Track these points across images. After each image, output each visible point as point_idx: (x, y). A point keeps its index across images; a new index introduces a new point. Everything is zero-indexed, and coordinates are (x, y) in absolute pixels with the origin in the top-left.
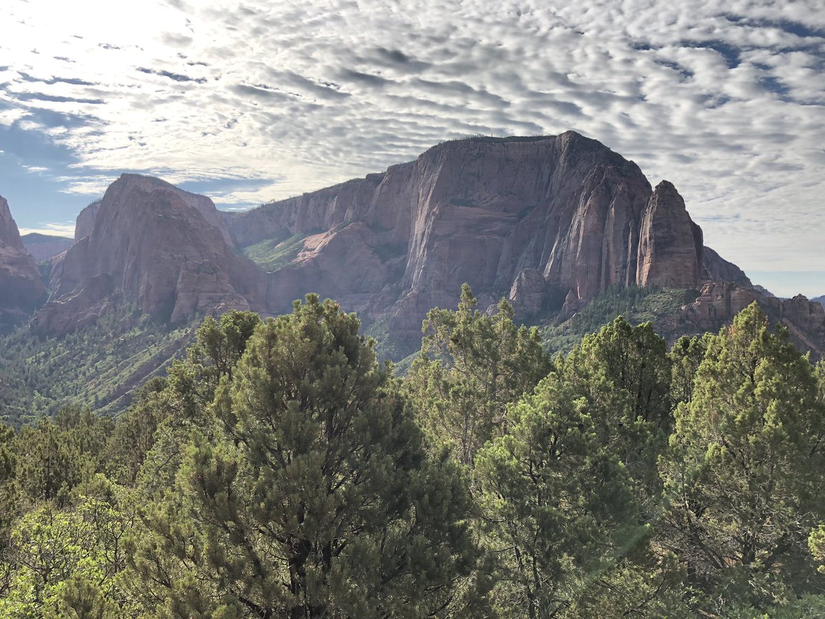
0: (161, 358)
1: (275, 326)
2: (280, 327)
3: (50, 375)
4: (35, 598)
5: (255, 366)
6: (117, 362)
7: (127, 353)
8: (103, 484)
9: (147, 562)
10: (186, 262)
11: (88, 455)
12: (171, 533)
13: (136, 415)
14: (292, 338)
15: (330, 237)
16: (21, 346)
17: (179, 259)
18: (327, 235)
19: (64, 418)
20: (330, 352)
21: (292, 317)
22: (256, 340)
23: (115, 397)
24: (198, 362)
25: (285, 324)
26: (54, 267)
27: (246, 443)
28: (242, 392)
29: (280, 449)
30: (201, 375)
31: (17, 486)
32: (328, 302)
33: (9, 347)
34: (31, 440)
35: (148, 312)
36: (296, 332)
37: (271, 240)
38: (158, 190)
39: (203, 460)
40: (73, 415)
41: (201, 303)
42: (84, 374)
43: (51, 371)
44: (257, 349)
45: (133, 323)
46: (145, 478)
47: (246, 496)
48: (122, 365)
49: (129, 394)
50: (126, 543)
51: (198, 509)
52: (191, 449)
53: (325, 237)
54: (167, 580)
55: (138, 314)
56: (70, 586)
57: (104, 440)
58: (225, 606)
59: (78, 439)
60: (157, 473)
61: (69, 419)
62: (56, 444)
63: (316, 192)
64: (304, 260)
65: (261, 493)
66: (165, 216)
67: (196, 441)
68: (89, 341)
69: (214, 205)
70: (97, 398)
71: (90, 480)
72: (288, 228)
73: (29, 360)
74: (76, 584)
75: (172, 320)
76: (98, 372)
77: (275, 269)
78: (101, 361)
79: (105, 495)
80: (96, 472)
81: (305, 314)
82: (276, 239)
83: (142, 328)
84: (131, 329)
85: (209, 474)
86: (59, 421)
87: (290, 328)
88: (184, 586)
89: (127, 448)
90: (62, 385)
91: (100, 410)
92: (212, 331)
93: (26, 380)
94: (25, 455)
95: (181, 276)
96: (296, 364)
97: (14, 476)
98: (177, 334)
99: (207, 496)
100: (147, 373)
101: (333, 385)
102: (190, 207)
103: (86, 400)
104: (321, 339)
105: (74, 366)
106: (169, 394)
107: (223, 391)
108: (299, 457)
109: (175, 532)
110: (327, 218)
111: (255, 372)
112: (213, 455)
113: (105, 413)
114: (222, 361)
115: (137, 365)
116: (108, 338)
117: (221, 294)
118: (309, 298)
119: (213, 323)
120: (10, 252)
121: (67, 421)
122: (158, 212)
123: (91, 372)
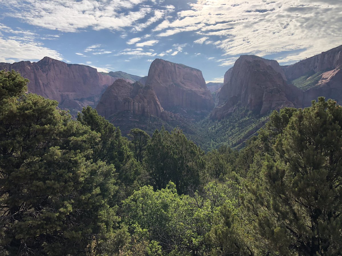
0: (257, 129)
1: (303, 112)
2: (305, 112)
3: (216, 134)
4: (211, 211)
5: (293, 130)
6: (239, 130)
7: (243, 126)
8: (235, 175)
9: (249, 205)
10: (266, 89)
11: (230, 164)
12: (258, 195)
13: (246, 150)
14: (311, 118)
15: (336, 72)
16: (207, 124)
17: (264, 88)
18: (335, 71)
19: (221, 150)
20: (331, 124)
21: (311, 108)
22: (294, 119)
23: (239, 143)
24: (270, 129)
25: (307, 111)
26: (217, 94)
27: (290, 163)
28: (287, 140)
29: (305, 167)
30: (272, 135)
31: (206, 172)
32: (330, 101)
33: (203, 124)
34: (210, 157)
35: (251, 110)
36: (313, 115)
37: (305, 76)
38: (255, 60)
39: (270, 167)
40: (224, 149)
41: (273, 106)
42: (228, 134)
43: (217, 133)
44: (294, 122)
45: (245, 115)
46: (249, 174)
47: (289, 185)
48: (242, 131)
49: (244, 142)
50: (241, 196)
51: (268, 187)
52: (266, 163)
53: (333, 72)
54: (257, 213)
55: (247, 111)
56: (222, 208)
57: (235, 159)
58: (279, 228)
59: (226, 158)
60: (254, 173)
61: (223, 150)
62: (218, 159)
63: (328, 51)
64: (322, 84)
65: (296, 184)
66: (258, 71)
67: (267, 160)
68: (229, 122)
69: (278, 63)
70: (232, 143)
71: (230, 173)
72: (314, 69)
73: (209, 128)
74: (224, 208)
75: (261, 113)
76: (233, 134)
77: (307, 89)
78: (233, 129)
79: (235, 179)
80: (232, 171)
81: (317, 107)
82: (307, 75)
83: (249, 117)
84: (244, 117)
85: (273, 173)
86: (219, 151)
87: (310, 113)
88: (263, 216)
89: (244, 163)
90: (220, 138)
91: (234, 148)
92: (276, 116)
93: (209, 135)
94: (209, 162)
95: (264, 95)
96: (313, 129)
97: (205, 168)
98: (263, 119)
99: (272, 183)
100: (251, 135)
101: (332, 139)
102: (268, 65)
103: (229, 144)
104: (326, 118)
105: (224, 131)
106: (258, 142)
107: (279, 140)
108: (315, 170)
109: (259, 195)
110: (335, 62)
111: (293, 132)
112: (275, 166)
113: (235, 149)
114: (280, 129)
115: (247, 131)
116: (236, 120)
117: (282, 102)
118: (319, 99)
119: (276, 113)
120: (203, 90)
121: (222, 151)
122: (255, 69)
123: (230, 133)
